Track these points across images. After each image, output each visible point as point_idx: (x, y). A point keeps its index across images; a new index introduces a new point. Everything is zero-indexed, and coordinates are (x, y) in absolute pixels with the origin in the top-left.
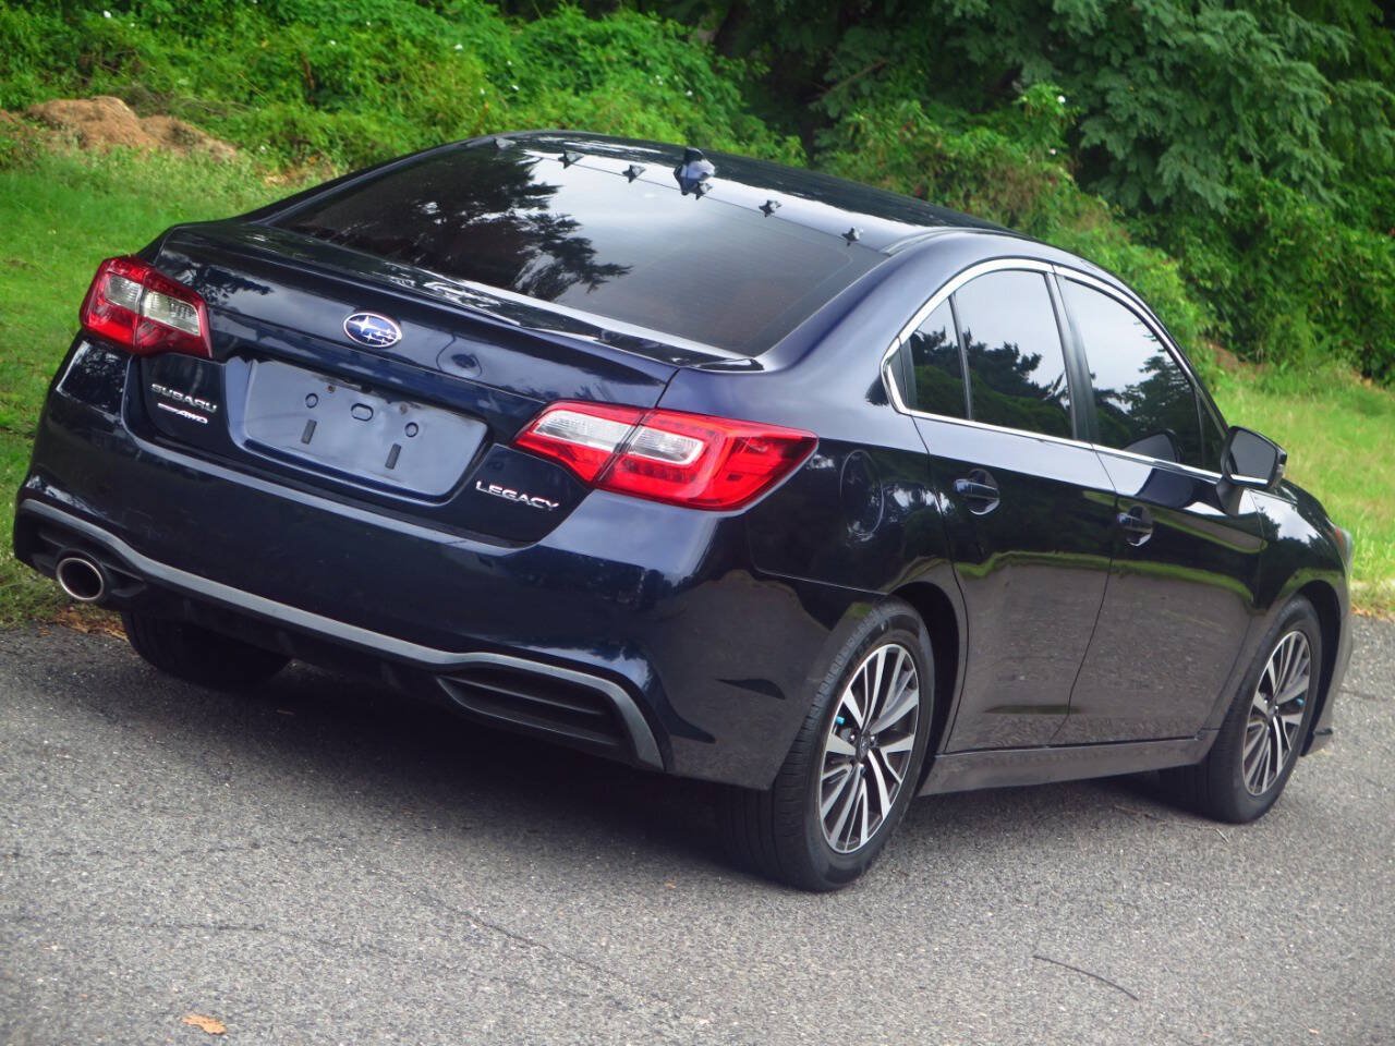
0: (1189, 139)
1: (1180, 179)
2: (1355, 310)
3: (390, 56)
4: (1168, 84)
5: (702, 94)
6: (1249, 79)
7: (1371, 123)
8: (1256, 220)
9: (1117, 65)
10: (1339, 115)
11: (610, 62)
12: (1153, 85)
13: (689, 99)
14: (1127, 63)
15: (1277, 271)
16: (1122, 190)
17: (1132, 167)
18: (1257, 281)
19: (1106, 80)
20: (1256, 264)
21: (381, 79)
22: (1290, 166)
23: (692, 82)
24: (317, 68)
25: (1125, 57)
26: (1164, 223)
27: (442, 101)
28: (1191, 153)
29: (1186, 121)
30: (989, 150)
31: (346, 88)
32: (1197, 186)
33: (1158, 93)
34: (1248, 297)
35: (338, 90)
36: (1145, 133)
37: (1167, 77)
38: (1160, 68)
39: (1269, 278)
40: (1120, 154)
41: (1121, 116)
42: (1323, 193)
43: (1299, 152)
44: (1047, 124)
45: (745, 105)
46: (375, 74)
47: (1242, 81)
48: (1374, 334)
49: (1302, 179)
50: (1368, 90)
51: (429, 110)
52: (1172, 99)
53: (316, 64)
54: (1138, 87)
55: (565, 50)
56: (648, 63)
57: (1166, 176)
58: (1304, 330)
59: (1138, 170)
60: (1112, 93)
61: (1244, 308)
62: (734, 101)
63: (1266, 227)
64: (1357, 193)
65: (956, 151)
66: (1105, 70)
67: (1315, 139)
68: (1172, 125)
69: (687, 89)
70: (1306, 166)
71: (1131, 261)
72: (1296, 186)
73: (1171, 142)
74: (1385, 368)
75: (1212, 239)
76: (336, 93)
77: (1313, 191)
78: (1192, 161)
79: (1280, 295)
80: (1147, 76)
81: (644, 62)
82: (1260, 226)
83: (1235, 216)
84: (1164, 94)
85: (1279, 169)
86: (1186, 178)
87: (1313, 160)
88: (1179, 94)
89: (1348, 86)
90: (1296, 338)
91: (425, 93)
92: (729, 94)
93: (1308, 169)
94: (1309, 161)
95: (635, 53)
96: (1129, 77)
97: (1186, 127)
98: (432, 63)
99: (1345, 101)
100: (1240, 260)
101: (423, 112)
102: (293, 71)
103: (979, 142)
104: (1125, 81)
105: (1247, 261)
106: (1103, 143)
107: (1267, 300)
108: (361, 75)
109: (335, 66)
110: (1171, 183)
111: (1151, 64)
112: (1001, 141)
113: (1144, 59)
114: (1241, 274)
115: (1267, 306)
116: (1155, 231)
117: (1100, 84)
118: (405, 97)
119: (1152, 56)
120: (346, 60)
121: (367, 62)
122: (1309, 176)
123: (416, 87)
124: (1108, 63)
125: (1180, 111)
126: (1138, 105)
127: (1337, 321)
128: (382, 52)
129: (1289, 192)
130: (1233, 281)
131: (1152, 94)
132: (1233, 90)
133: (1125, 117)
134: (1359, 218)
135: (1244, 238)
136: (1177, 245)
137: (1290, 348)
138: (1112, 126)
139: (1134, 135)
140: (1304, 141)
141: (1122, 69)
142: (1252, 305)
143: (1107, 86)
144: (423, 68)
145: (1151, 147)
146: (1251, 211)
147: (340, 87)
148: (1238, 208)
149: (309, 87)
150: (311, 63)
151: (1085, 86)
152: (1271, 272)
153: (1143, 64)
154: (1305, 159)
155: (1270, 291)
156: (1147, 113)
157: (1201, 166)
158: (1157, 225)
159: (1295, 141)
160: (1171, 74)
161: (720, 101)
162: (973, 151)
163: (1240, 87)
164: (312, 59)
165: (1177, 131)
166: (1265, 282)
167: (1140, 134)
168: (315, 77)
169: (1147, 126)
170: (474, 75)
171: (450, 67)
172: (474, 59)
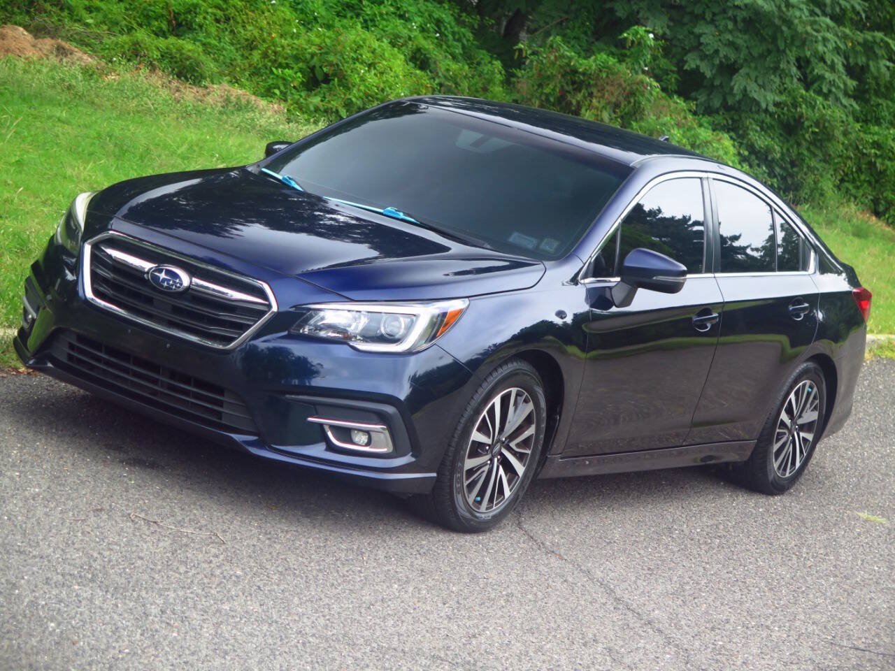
0: (753, 65)
1: (745, 90)
2: (872, 175)
3: (224, 6)
4: (740, 31)
5: (446, 36)
6: (789, 28)
7: (876, 57)
8: (797, 116)
9: (709, 19)
10: (856, 53)
11: (381, 15)
12: (731, 32)
13: (437, 38)
14: (715, 18)
15: (812, 148)
16: (711, 96)
17: (717, 83)
18: (799, 154)
19: (701, 28)
20: (799, 145)
21: (218, 21)
22: (822, 84)
23: (439, 28)
24: (178, 14)
25: (714, 14)
26: (736, 117)
27: (257, 35)
28: (753, 74)
29: (751, 54)
30: (603, 67)
31: (194, 26)
32: (755, 93)
33: (733, 36)
34: (793, 164)
35: (190, 28)
36: (724, 60)
37: (740, 28)
38: (734, 20)
39: (805, 152)
40: (708, 74)
41: (708, 50)
42: (845, 101)
43: (828, 75)
44: (642, 51)
45: (475, 42)
46: (213, 18)
47: (784, 28)
48: (882, 189)
49: (830, 91)
50: (873, 37)
51: (247, 40)
52: (741, 40)
53: (176, 11)
54: (721, 33)
55: (356, 7)
56: (407, 15)
57: (736, 88)
58: (828, 185)
59: (721, 84)
60: (704, 36)
61: (790, 170)
62: (468, 40)
63: (802, 120)
64: (885, 105)
65: (584, 67)
66: (702, 22)
67: (840, 67)
68: (742, 56)
69: (436, 32)
70: (832, 83)
71: (699, 138)
72: (826, 96)
73: (742, 66)
74: (887, 209)
75: (768, 128)
76: (189, 29)
77: (837, 99)
78: (754, 79)
79: (813, 163)
80: (726, 26)
81: (404, 14)
82: (799, 121)
83: (783, 114)
84: (737, 37)
85: (816, 85)
86: (748, 89)
87: (837, 80)
88: (746, 37)
89: (862, 35)
90: (822, 190)
91: (245, 29)
92: (464, 36)
93: (834, 85)
94: (834, 81)
95: (398, 9)
96: (716, 27)
97: (750, 58)
98: (253, 11)
99: (859, 44)
100: (788, 141)
101: (243, 41)
102: (163, 16)
103: (598, 62)
104: (713, 29)
105: (792, 141)
106: (698, 67)
107: (805, 166)
108: (205, 18)
109: (189, 12)
110: (739, 92)
111: (730, 19)
112: (612, 61)
113: (725, 15)
114: (788, 150)
115: (805, 170)
116: (730, 122)
117: (697, 30)
118: (232, 32)
119: (730, 13)
120: (195, 9)
121: (210, 10)
122: (834, 90)
123: (240, 26)
124: (704, 18)
125: (747, 47)
126: (720, 44)
127: (860, 181)
128: (219, 4)
129: (820, 99)
130: (782, 154)
131: (730, 37)
132: (779, 35)
133: (712, 52)
134: (884, 120)
135: (790, 128)
136: (744, 131)
137: (817, 195)
138: (704, 57)
139: (717, 62)
140: (832, 68)
141: (713, 22)
142: (795, 169)
143: (701, 31)
144: (247, 14)
145: (730, 69)
146: (793, 111)
147: (192, 25)
148: (786, 109)
149: (172, 25)
150: (174, 11)
151: (689, 32)
152: (808, 149)
153: (724, 19)
154: (831, 79)
155: (807, 160)
156: (726, 49)
157: (760, 82)
158: (732, 119)
159: (826, 67)
160: (742, 24)
161: (459, 40)
162: (594, 67)
163: (782, 32)
164: (174, 8)
165: (745, 60)
166: (804, 155)
167: (721, 62)
168: (175, 18)
169: (726, 57)
170: (285, 20)
171: (267, 14)
172: (285, 10)
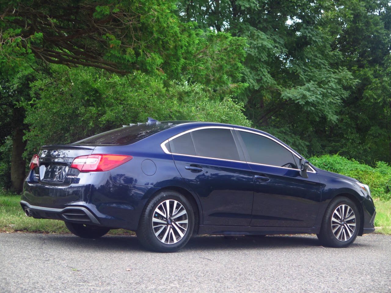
170: (378, 176)
171: (372, 175)
172: (378, 173)
